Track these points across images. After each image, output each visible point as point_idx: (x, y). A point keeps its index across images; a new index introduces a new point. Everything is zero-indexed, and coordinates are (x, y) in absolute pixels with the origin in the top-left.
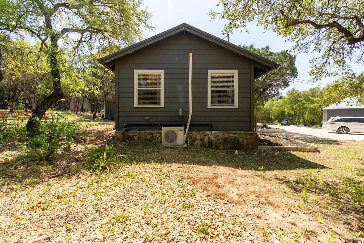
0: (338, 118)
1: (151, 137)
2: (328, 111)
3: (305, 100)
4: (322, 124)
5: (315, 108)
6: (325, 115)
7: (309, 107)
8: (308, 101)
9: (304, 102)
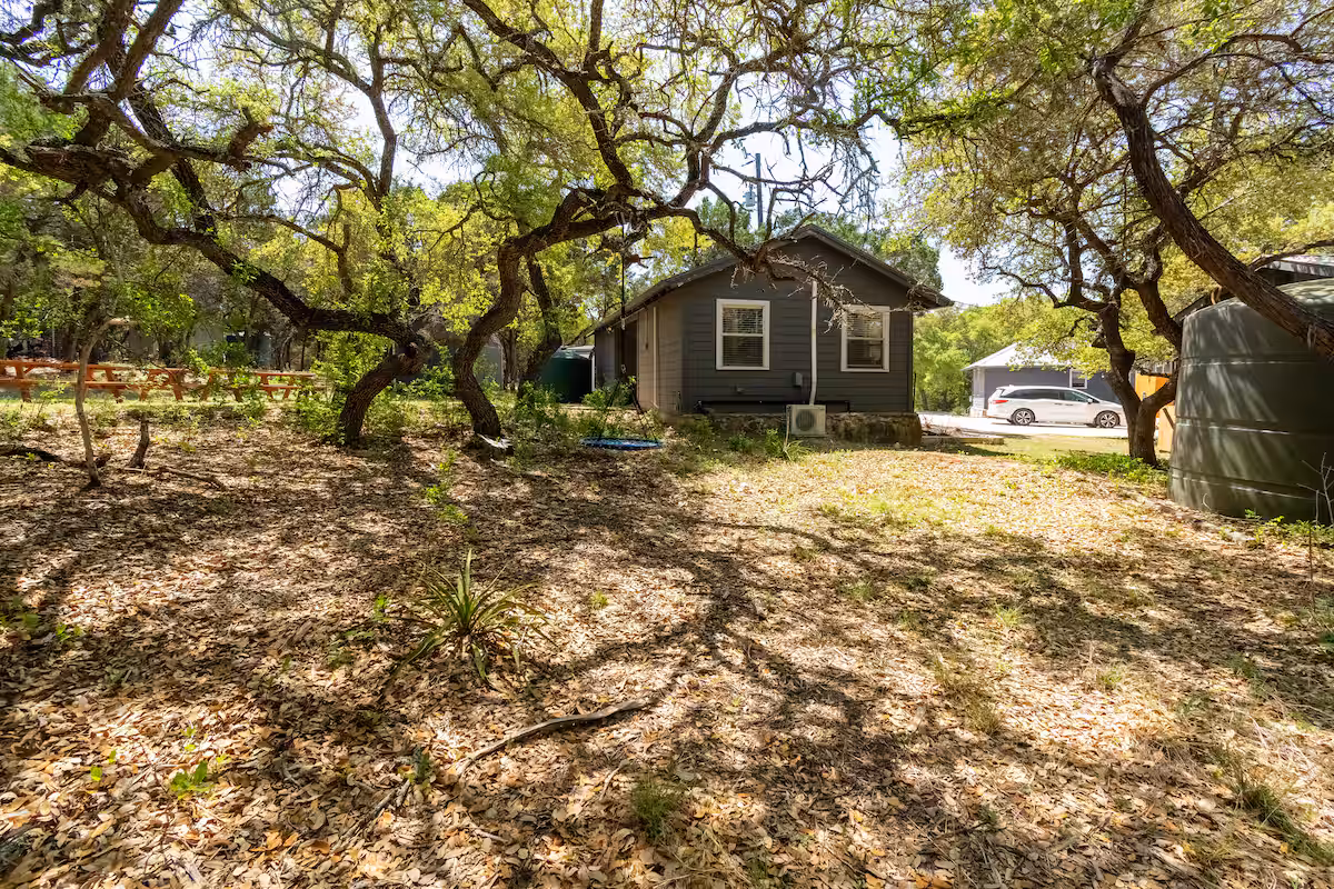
0: (1011, 389)
1: (751, 425)
2: (989, 371)
3: (928, 341)
4: (970, 404)
5: (952, 361)
6: (979, 383)
7: (938, 357)
8: (933, 343)
9: (926, 344)
